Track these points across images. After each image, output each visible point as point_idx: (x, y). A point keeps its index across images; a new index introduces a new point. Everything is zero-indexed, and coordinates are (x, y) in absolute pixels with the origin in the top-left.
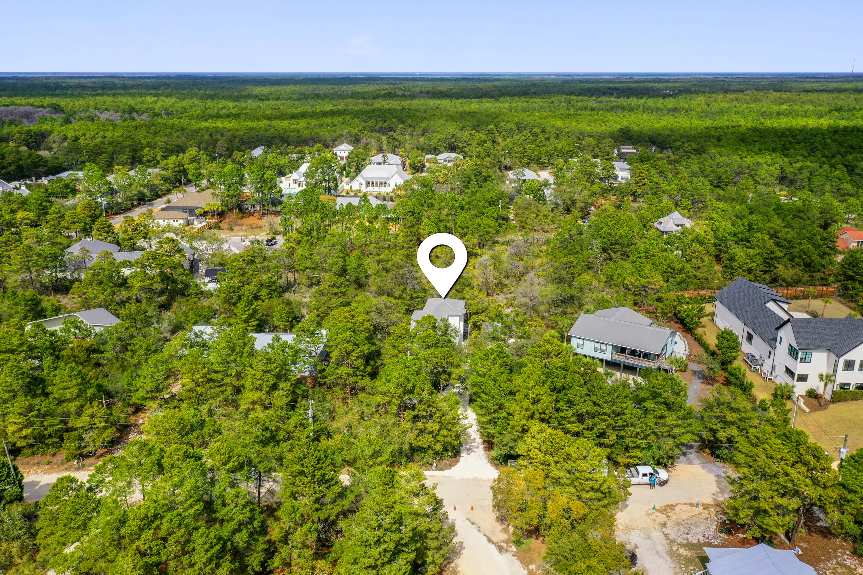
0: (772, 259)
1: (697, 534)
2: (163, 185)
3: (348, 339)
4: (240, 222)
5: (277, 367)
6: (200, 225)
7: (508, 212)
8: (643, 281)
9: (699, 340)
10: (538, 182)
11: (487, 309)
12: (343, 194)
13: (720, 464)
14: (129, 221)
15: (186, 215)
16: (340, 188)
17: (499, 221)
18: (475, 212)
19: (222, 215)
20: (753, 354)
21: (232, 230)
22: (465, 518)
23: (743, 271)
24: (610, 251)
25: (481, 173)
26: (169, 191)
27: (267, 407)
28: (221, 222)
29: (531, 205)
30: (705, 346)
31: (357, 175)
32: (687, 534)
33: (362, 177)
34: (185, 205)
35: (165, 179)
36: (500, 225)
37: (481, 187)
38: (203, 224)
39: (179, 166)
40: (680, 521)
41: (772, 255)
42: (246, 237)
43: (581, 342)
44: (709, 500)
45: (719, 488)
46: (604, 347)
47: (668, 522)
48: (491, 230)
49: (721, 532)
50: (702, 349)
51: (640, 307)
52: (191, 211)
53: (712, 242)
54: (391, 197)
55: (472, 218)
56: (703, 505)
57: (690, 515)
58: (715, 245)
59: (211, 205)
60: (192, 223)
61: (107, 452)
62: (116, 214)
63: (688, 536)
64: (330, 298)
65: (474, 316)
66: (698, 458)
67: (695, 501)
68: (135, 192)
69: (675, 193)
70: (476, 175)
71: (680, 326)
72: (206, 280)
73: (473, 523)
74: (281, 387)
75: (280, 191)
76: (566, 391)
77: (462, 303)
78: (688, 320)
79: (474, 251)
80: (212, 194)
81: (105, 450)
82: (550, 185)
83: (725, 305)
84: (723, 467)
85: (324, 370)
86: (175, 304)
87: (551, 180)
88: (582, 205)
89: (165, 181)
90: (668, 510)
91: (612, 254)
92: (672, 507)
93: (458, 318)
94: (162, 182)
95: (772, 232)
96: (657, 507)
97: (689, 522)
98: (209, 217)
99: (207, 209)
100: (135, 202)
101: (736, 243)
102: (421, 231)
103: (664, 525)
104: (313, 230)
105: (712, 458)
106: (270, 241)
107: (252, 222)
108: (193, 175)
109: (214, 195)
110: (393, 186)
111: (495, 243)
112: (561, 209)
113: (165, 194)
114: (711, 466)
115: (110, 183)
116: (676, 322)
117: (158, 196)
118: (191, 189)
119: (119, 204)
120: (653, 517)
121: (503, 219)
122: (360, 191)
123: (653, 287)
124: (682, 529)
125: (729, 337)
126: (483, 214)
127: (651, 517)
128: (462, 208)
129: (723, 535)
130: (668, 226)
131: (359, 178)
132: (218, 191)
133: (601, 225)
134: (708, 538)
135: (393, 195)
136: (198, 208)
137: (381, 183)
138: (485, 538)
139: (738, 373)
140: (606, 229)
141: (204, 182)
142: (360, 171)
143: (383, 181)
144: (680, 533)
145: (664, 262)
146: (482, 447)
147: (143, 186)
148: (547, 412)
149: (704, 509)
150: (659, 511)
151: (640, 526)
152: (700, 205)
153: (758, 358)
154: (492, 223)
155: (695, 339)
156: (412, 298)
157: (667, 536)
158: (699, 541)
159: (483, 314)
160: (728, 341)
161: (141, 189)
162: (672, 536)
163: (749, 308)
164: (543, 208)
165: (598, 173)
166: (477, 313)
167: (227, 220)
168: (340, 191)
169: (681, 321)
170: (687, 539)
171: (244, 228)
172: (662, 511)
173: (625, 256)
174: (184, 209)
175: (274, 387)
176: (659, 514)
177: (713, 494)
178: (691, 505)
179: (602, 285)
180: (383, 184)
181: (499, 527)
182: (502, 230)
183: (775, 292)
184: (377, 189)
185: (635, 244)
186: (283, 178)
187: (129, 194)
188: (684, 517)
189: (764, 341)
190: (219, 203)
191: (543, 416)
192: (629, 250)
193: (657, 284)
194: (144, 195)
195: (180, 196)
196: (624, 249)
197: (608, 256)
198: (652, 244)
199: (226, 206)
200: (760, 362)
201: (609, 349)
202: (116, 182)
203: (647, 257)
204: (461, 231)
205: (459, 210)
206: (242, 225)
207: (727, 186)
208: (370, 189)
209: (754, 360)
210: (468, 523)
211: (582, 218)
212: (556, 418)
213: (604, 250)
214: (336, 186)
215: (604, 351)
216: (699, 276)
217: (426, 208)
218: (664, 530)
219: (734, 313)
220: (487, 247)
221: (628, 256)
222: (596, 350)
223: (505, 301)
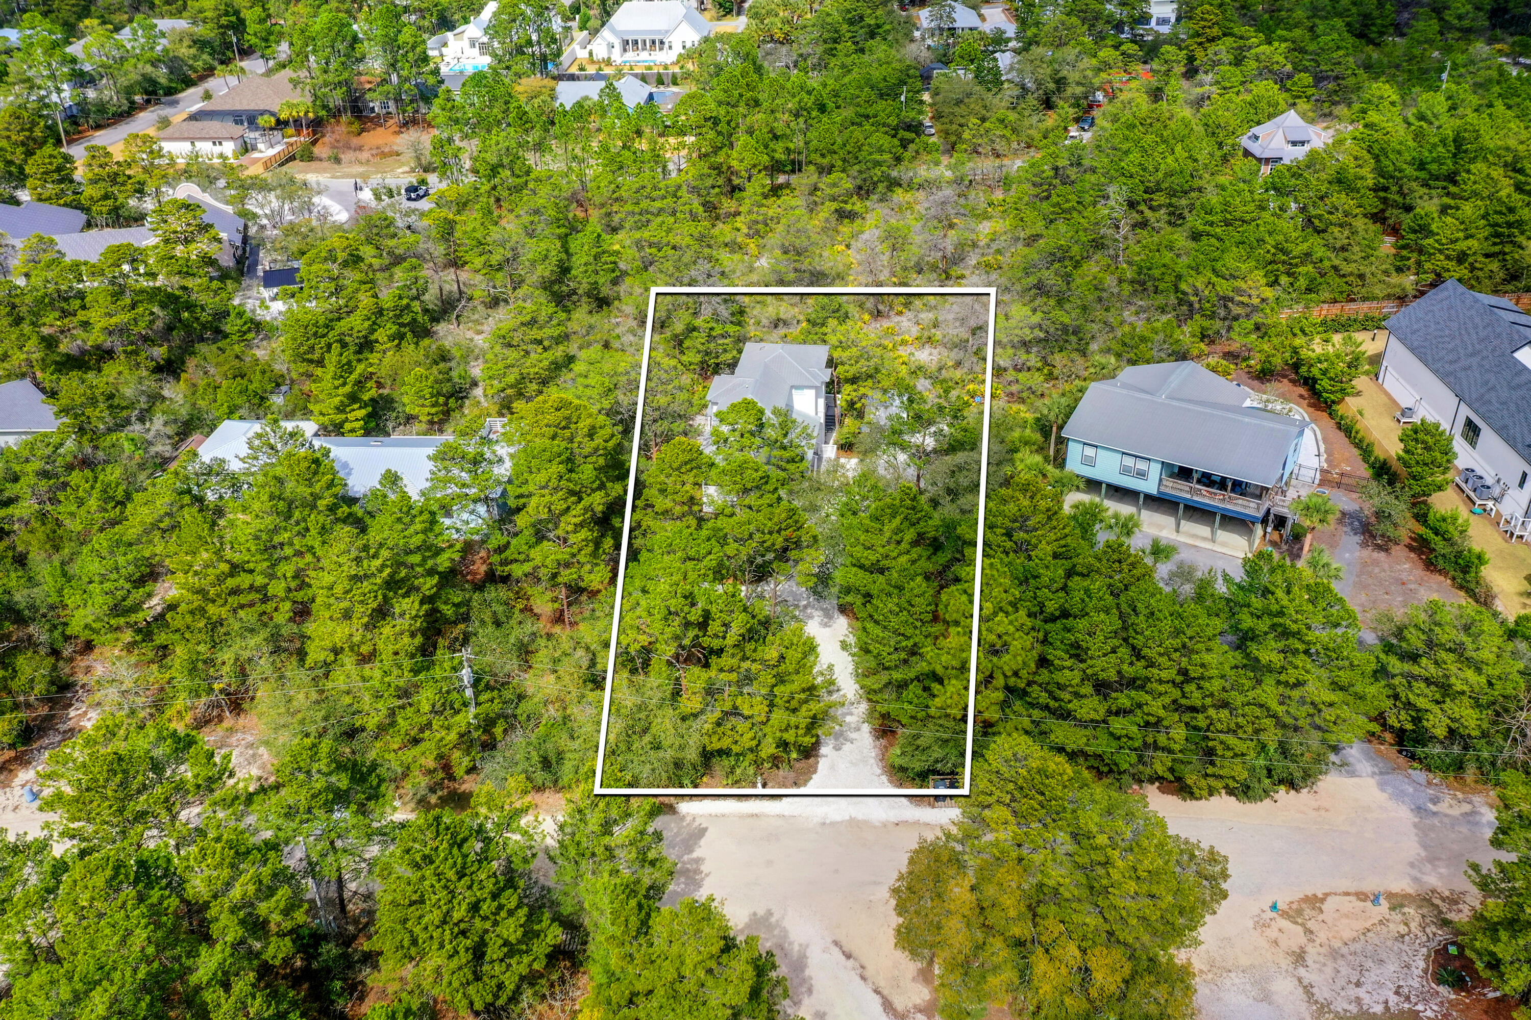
0: (1510, 225)
1: (1381, 985)
2: (195, 58)
3: (554, 483)
4: (355, 141)
5: (383, 566)
6: (271, 152)
7: (920, 112)
8: (1224, 287)
9: (1347, 430)
10: (983, 37)
11: (877, 370)
12: (574, 70)
13: (1420, 776)
14: (99, 155)
15: (238, 130)
16: (565, 58)
17: (902, 133)
18: (848, 113)
19: (317, 125)
20: (1479, 472)
21: (338, 161)
22: (830, 940)
23: (1448, 258)
24: (1143, 207)
25: (861, 18)
26: (210, 72)
27: (365, 659)
28: (314, 143)
29: (969, 95)
30: (1365, 449)
31: (603, 24)
32: (1358, 984)
33: (613, 31)
34: (238, 107)
35: (201, 44)
36: (904, 144)
37: (862, 51)
38: (278, 148)
39: (227, 14)
40: (1337, 944)
41: (1511, 218)
42: (365, 177)
43: (1090, 452)
44: (1402, 885)
45: (1425, 847)
46: (1142, 465)
47: (1309, 948)
48: (887, 156)
49: (1440, 981)
50: (1356, 452)
51: (1212, 342)
52: (250, 119)
53: (1370, 182)
54: (674, 77)
55: (844, 127)
56: (1390, 896)
57: (1360, 925)
58: (1376, 189)
59: (291, 106)
60: (254, 148)
61: (16, 758)
62: (98, 127)
63: (1361, 992)
64: (527, 353)
65: (847, 388)
66: (1369, 758)
67: (1370, 885)
68: (134, 77)
69: (1281, 59)
70: (851, 22)
71: (1302, 391)
72: (266, 293)
73: (848, 956)
74: (397, 611)
75: (436, 72)
76: (1070, 622)
77: (821, 353)
78: (1325, 383)
79: (849, 207)
80: (291, 80)
81: (12, 754)
82: (1009, 40)
83: (1413, 350)
84: (1429, 783)
85: (507, 545)
86: (191, 363)
87: (1011, 29)
88: (1079, 90)
89: (201, 49)
90: (1308, 912)
91: (1148, 213)
92: (1315, 902)
93: (813, 392)
94: (193, 51)
95: (1509, 159)
96: (1281, 905)
97: (1357, 947)
98: (291, 131)
99: (283, 116)
100: (138, 98)
101: (1426, 185)
102: (734, 163)
103: (1300, 957)
104: (502, 166)
105: (1401, 760)
106: (415, 189)
107: (380, 142)
108: (255, 34)
109: (295, 83)
110: (678, 49)
111: (894, 184)
112: (1032, 100)
113: (202, 78)
114: (1397, 779)
115: (74, 61)
116: (1293, 382)
117: (189, 83)
118: (254, 66)
119: (101, 107)
120: (1273, 933)
121: (909, 127)
122: (608, 62)
123: (1245, 299)
124: (1345, 971)
125: (1430, 441)
126: (867, 117)
127: (1268, 932)
128: (822, 108)
129: (1443, 990)
130: (1273, 145)
131: (605, 33)
132: (303, 73)
133: (1125, 147)
134: (1408, 999)
135: (677, 69)
136: (263, 113)
137: (654, 42)
138: (877, 999)
139: (1451, 529)
140: (1135, 156)
141: (283, 49)
142: (609, 15)
143: (657, 38)
144: (1341, 982)
145: (1267, 238)
146: (866, 728)
147: (154, 63)
148: (1023, 673)
149: (1393, 908)
150: (1285, 914)
151: (1244, 961)
152: (1331, 86)
153: (1489, 481)
154: (886, 141)
155: (1339, 426)
156: (711, 338)
157: (1308, 990)
158: (1387, 1009)
159: (870, 382)
160: (1428, 448)
161: (149, 69)
162: (1322, 993)
163: (1474, 361)
164: (996, 101)
165: (1111, 15)
166: (853, 380)
167: (327, 139)
168: (566, 64)
169: (1309, 383)
170: (1358, 1000)
171: (365, 155)
172: (1293, 914)
173: (1176, 218)
174: (238, 117)
175: (382, 613)
176: (1285, 923)
177: (1412, 865)
178: (1361, 896)
179: (1127, 289)
180: (658, 44)
181: (909, 967)
182: (908, 155)
183: (1511, 305)
184: (644, 55)
185: (1200, 190)
186: (450, 35)
187: (123, 81)
188: (1347, 935)
189: (1513, 447)
190: (308, 100)
191: (1012, 681)
192: (1184, 202)
193: (1254, 293)
194: (153, 82)
195: (233, 81)
196: (1174, 200)
197: (1138, 217)
198: (1239, 193)
199: (324, 107)
200: (1496, 491)
201: (1155, 470)
202: (90, 56)
203: (1227, 223)
204: (820, 160)
205: (814, 113)
206: (360, 149)
207: (1382, 34)
208: (630, 56)
209: (1482, 488)
210: (836, 951)
211: (1077, 120)
212: (1044, 687)
213: (1132, 205)
214: (559, 53)
215: (1142, 475)
216: (1346, 268)
217: (742, 109)
218: (1302, 972)
219: (1435, 372)
220: (874, 197)
221: (1181, 217)
222: (1125, 471)
223: (915, 330)
